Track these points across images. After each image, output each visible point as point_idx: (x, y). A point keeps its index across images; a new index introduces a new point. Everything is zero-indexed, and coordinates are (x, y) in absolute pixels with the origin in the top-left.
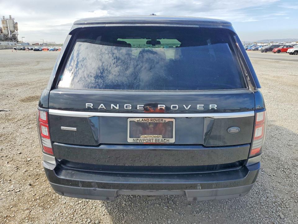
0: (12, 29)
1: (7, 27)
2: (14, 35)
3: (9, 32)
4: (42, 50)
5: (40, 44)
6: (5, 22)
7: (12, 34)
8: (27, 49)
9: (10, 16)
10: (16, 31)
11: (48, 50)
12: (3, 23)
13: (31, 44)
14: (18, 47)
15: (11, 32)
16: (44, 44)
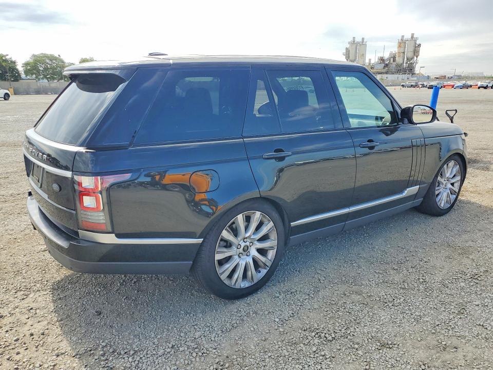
0: (410, 55)
1: (404, 53)
2: (411, 64)
3: (405, 59)
4: (442, 87)
5: (448, 77)
6: (402, 45)
7: (409, 63)
8: (421, 86)
9: (413, 35)
10: (415, 58)
11: (453, 86)
12: (400, 46)
13: (432, 77)
14: (407, 83)
15: (407, 59)
16: (456, 77)
